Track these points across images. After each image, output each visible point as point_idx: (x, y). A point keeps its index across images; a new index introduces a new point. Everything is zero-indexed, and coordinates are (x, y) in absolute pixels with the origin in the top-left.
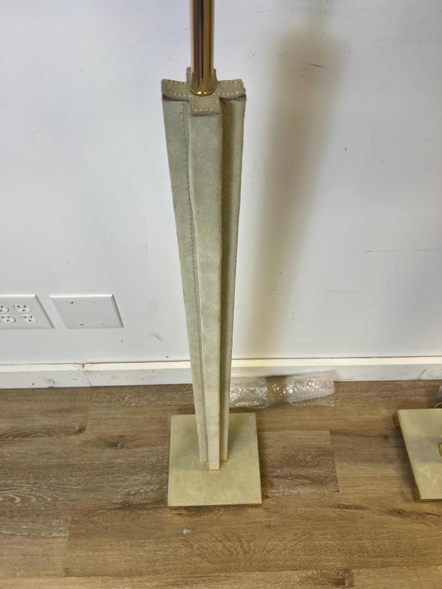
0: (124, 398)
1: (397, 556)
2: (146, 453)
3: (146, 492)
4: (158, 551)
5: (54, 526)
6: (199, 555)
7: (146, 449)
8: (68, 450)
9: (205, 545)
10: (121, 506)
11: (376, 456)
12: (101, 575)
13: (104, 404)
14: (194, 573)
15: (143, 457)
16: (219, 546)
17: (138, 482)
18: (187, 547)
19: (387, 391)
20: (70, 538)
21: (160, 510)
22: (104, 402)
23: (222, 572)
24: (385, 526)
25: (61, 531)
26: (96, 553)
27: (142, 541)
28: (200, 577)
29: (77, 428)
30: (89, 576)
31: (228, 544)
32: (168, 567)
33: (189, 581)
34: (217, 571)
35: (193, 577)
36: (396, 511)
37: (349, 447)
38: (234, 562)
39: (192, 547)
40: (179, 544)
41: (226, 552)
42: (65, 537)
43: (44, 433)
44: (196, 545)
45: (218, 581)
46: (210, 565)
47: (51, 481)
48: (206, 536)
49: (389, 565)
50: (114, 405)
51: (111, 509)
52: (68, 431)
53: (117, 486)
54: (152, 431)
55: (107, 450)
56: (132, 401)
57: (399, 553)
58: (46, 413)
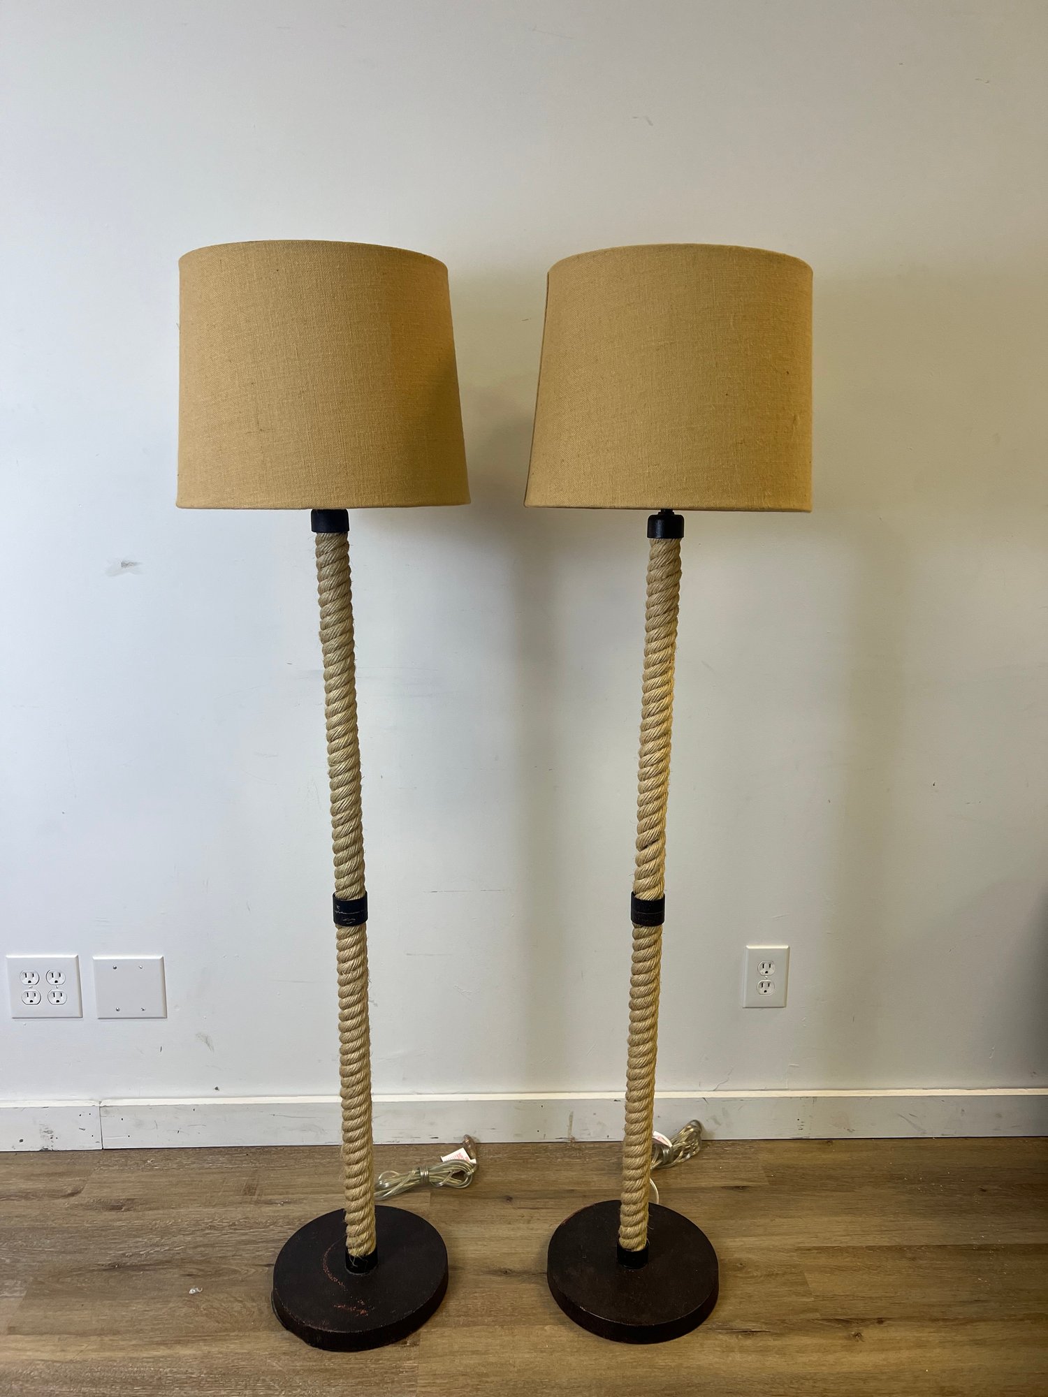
0: (145, 1161)
1: (490, 1316)
2: (159, 1216)
3: (148, 1254)
4: (148, 1311)
5: (8, 1286)
6: (206, 1315)
7: (161, 1212)
8: (48, 1213)
9: (216, 1304)
10: (108, 1268)
11: (489, 1217)
12: (59, 1334)
13: (117, 1167)
14: (192, 1332)
15: (154, 1220)
16: (237, 1306)
17: (139, 1244)
18: (191, 1307)
19: (525, 1153)
20: (26, 1296)
21: (162, 1271)
22: (116, 1165)
23: (234, 1331)
24: (481, 1286)
25: (16, 1291)
26: (59, 1313)
27: (127, 1301)
28: (200, 1336)
29: (69, 1192)
30: (42, 1334)
31: (249, 1304)
32: (156, 1327)
33: (181, 1340)
34: (226, 1330)
35: (189, 1336)
36: (501, 1271)
37: (454, 1208)
38: (253, 1322)
39: (198, 1307)
40: (180, 1305)
41: (244, 1311)
42: (21, 1297)
43: (21, 1197)
44: (204, 1305)
45: (225, 1340)
46: (217, 1324)
47: (15, 1243)
48: (221, 1296)
49: (475, 1324)
50: (130, 1169)
51: (94, 1270)
52: (54, 1194)
53: (110, 1249)
54: (175, 1194)
55: (106, 1213)
56: (155, 1164)
57: (492, 1313)
58: (29, 1177)
